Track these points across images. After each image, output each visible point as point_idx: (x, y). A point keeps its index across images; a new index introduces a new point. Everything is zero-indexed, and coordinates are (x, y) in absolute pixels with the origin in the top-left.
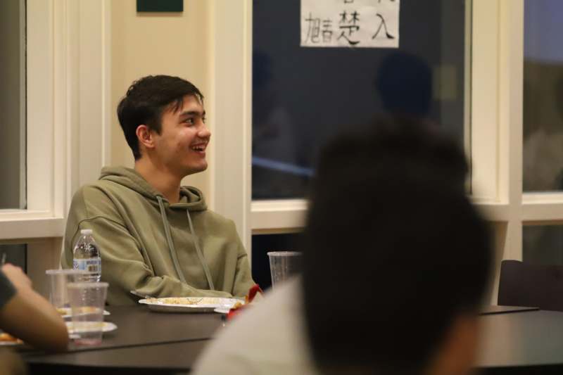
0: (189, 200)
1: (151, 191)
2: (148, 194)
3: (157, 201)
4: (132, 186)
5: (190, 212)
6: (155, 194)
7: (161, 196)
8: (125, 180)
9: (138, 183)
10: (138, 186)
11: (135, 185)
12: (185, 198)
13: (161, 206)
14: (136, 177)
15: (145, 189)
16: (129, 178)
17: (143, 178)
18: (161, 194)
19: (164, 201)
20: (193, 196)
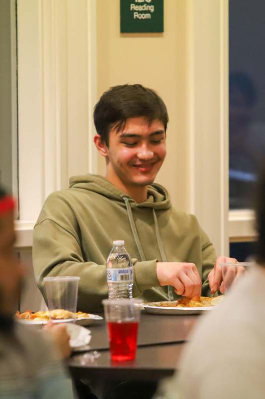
0: (155, 199)
1: (118, 193)
2: (115, 196)
3: (123, 201)
4: (98, 191)
5: (156, 211)
6: (122, 196)
7: (128, 197)
8: (92, 185)
9: (104, 187)
10: (105, 190)
11: (102, 189)
12: (151, 198)
13: (127, 206)
14: (103, 181)
15: (111, 191)
16: (96, 183)
17: (109, 182)
18: (128, 195)
19: (130, 201)
20: (160, 196)
